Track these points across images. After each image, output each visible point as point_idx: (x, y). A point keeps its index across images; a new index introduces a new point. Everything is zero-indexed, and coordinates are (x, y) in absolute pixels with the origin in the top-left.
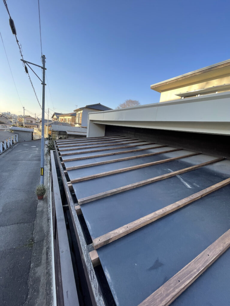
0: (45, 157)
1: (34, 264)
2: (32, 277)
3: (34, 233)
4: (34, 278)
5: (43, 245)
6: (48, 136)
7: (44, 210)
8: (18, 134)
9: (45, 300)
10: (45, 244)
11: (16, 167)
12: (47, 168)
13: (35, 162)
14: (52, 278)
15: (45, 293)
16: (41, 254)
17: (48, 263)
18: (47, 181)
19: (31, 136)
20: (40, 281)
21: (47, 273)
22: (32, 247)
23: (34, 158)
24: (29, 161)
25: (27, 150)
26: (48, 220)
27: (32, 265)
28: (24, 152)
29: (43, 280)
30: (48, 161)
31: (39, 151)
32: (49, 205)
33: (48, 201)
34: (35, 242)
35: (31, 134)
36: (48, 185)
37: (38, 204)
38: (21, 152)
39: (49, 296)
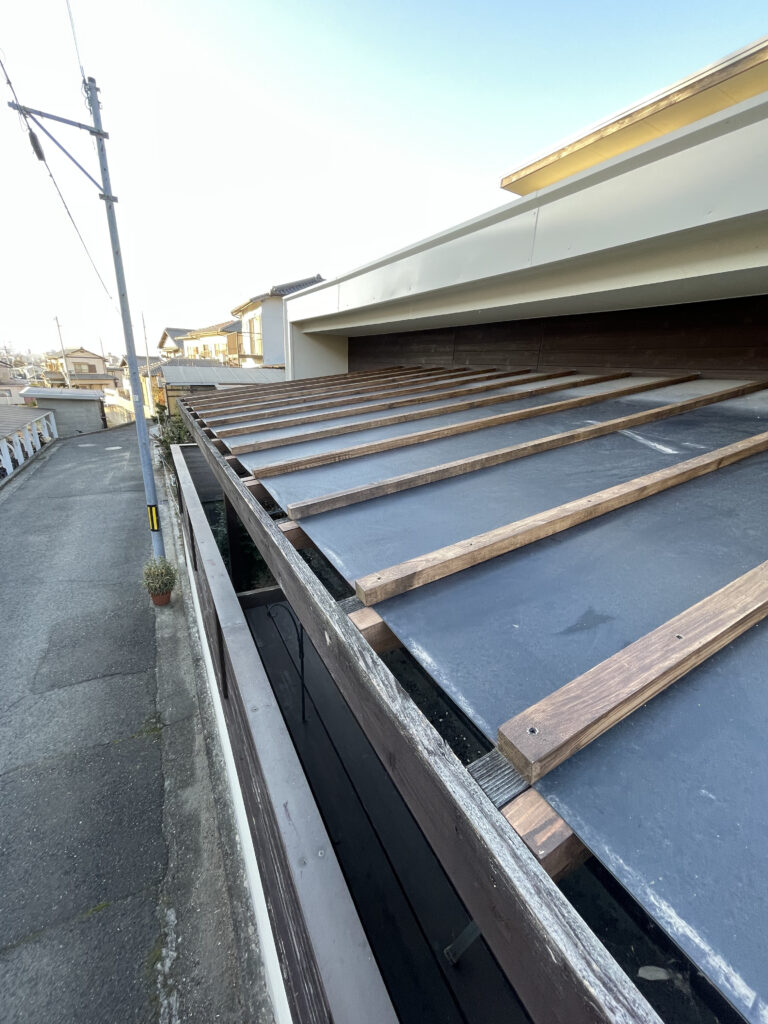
0: (155, 477)
1: (173, 780)
2: (173, 816)
3: (157, 699)
4: (180, 816)
5: (192, 731)
6: (157, 409)
7: (180, 635)
8: (54, 411)
9: (220, 871)
10: (197, 727)
11: (67, 516)
12: (169, 511)
13: (127, 496)
14: (233, 813)
15: (217, 850)
16: (191, 753)
17: (216, 774)
18: (176, 551)
19: (99, 415)
20: (199, 823)
21: (217, 801)
22: (159, 737)
23: (122, 485)
24: (106, 493)
25: (94, 460)
26: (197, 660)
27: (167, 783)
28: (85, 467)
29: (207, 820)
30: (170, 491)
31: (134, 461)
32: (191, 619)
33: (187, 608)
34: (168, 722)
35: (96, 408)
36: (181, 560)
37: (158, 620)
38: (75, 467)
39: (232, 860)
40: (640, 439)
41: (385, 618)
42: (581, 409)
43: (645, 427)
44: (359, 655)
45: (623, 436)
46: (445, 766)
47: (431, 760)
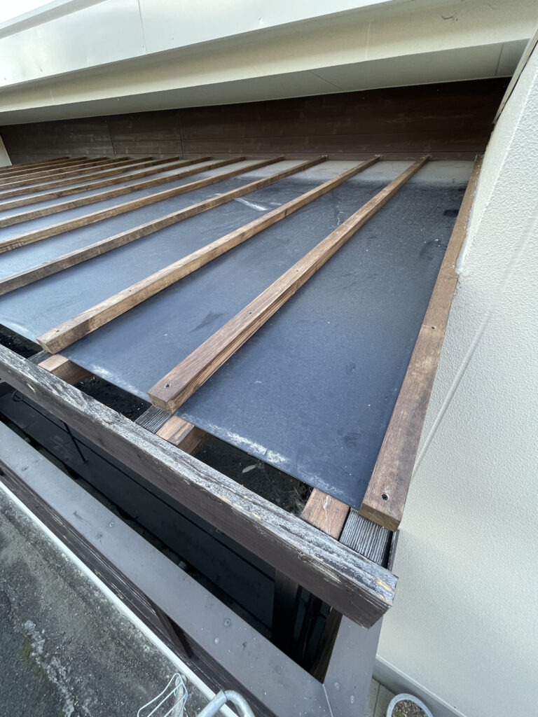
4: (5, 569)
15: (49, 571)
17: (25, 529)
29: (31, 559)
39: (64, 569)
40: (247, 203)
41: (70, 358)
42: (212, 186)
43: (251, 195)
44: (51, 387)
45: (237, 202)
46: (121, 426)
47: (111, 427)
